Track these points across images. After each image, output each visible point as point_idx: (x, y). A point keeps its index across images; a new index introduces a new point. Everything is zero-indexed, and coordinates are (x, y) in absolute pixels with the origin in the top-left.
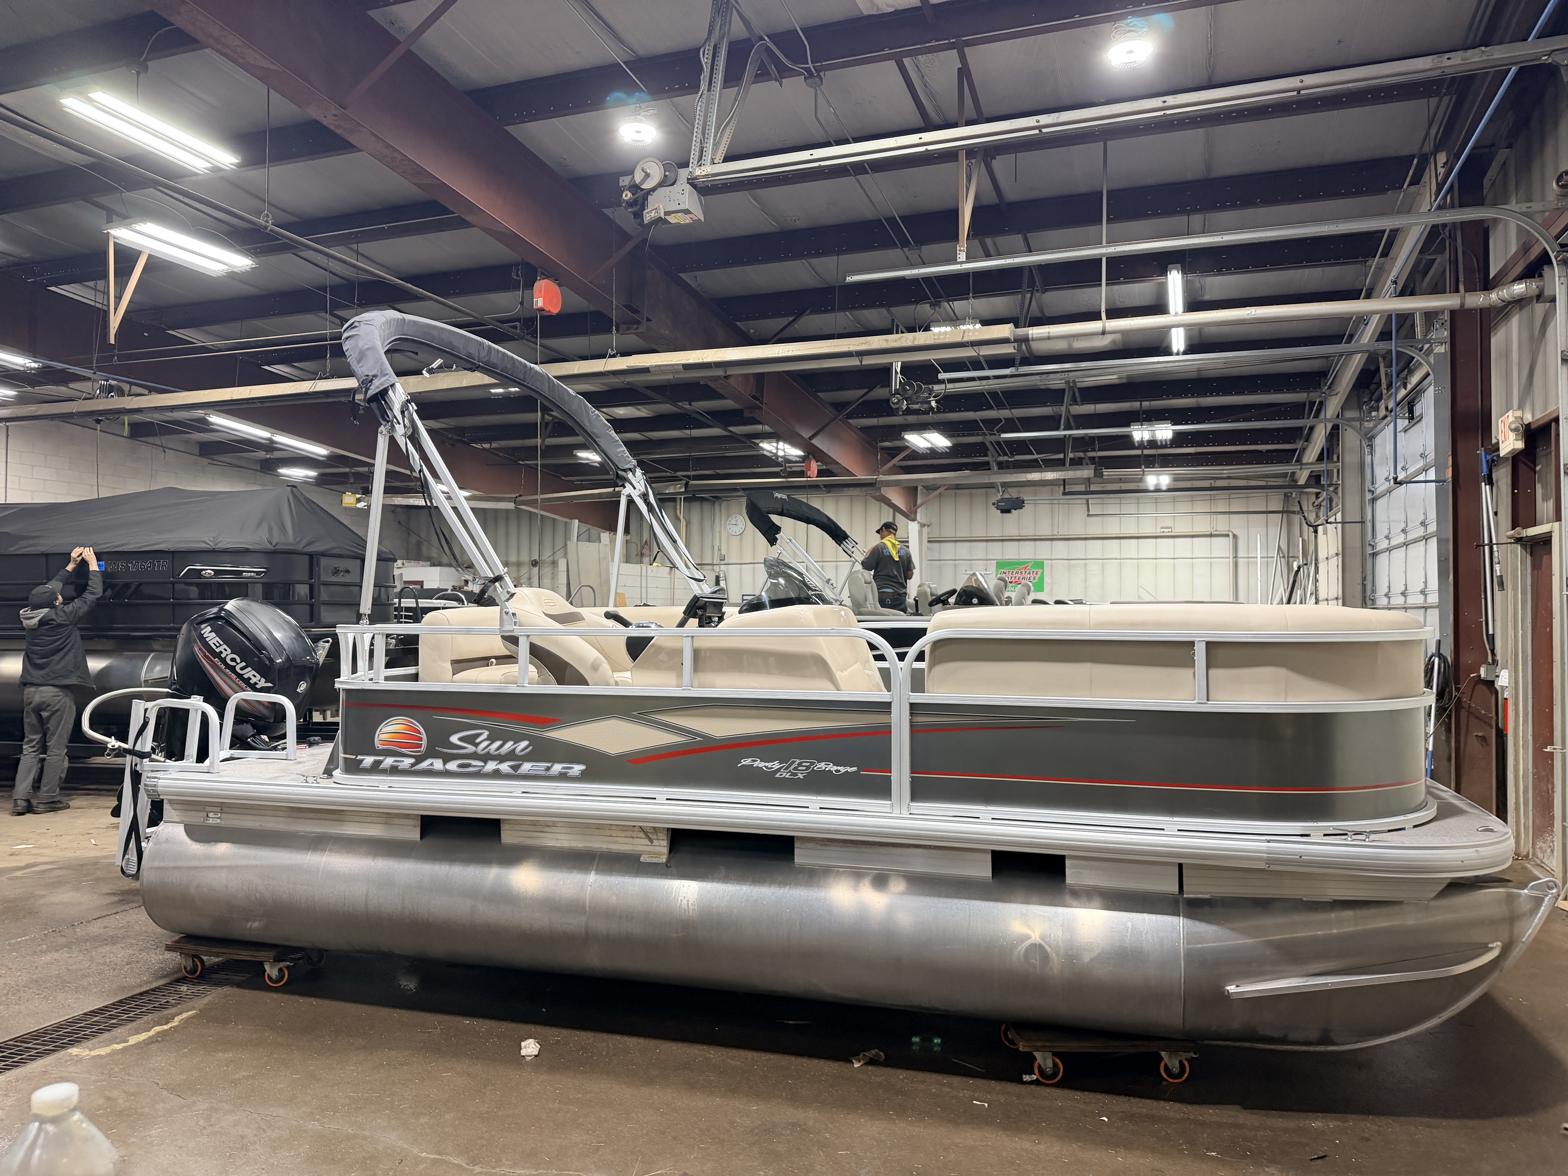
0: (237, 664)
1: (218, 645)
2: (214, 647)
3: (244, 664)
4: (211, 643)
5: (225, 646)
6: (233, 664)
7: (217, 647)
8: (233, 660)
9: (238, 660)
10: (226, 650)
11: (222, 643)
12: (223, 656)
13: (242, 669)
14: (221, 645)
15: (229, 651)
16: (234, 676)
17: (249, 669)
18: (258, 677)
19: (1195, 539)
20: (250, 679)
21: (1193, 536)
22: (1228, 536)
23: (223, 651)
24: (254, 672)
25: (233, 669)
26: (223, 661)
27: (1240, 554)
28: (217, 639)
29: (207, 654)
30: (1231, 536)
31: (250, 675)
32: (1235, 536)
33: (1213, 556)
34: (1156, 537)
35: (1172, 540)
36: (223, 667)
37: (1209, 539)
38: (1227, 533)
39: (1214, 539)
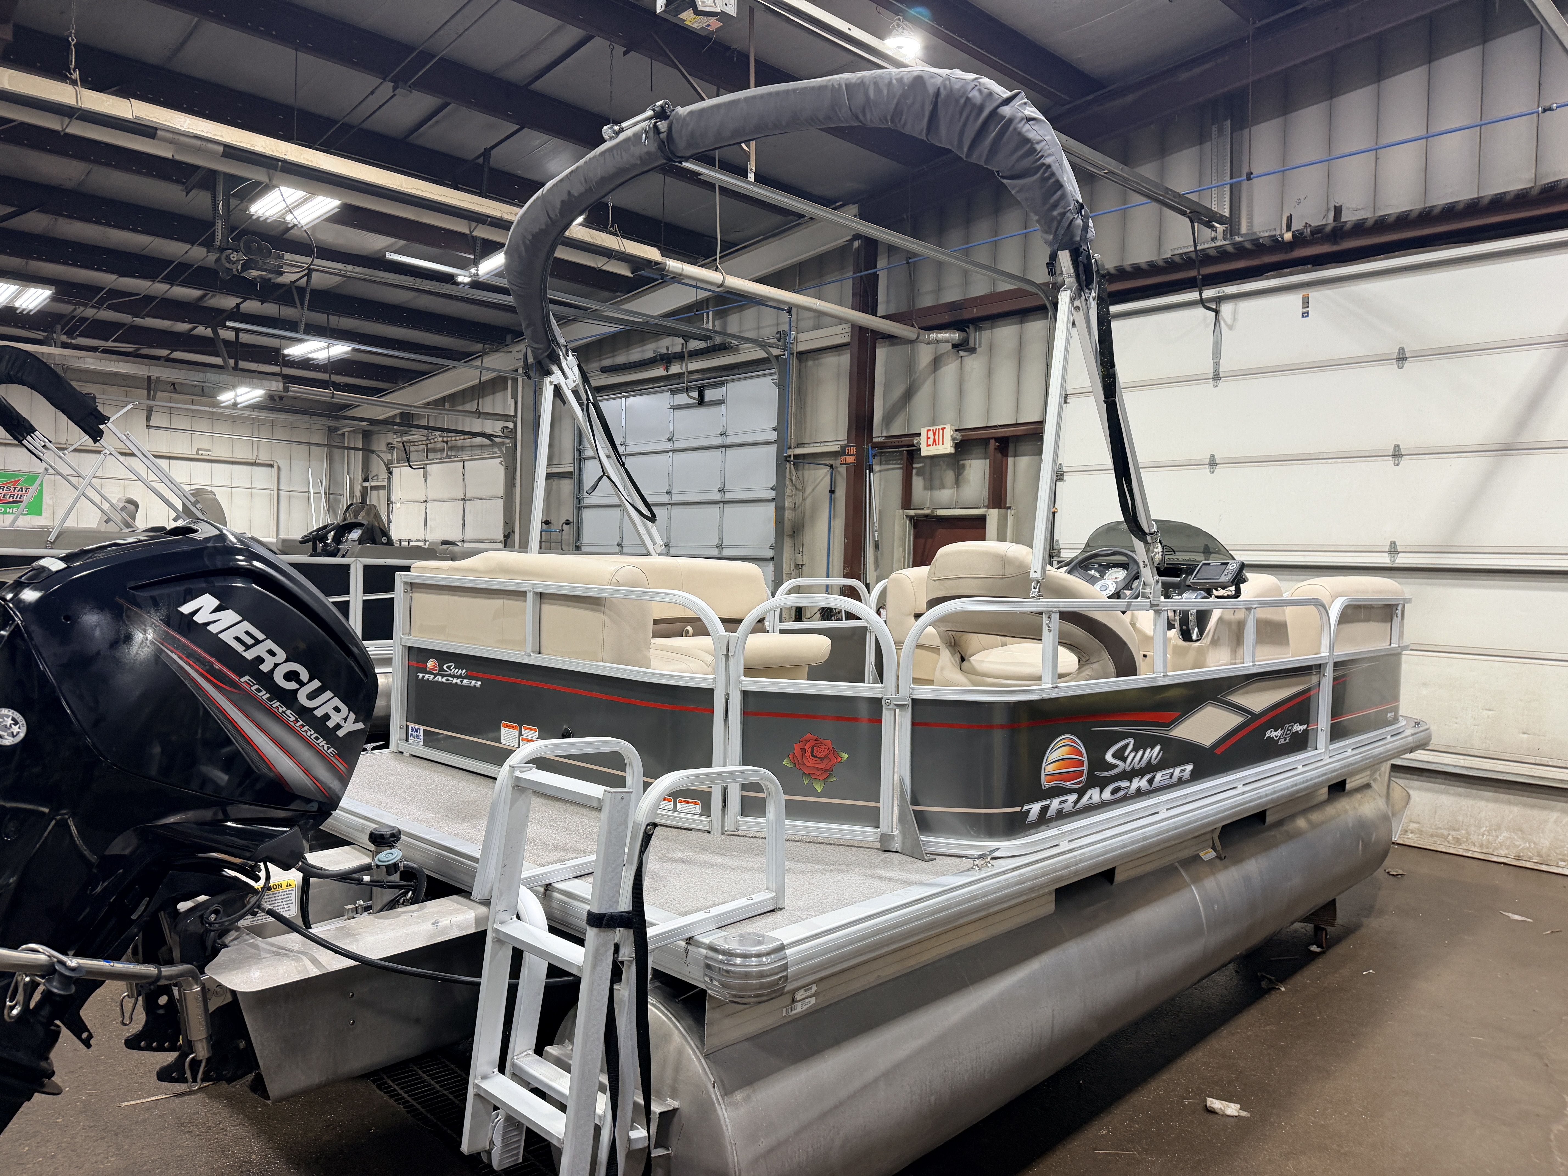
0: (302, 684)
1: (250, 641)
2: (239, 648)
3: (316, 684)
4: (227, 637)
5: (270, 644)
6: (292, 686)
7: (248, 647)
8: (291, 676)
9: (304, 675)
10: (271, 653)
11: (260, 636)
12: (265, 668)
13: (311, 696)
14: (257, 642)
15: (281, 655)
16: (290, 716)
17: (328, 694)
18: (344, 709)
19: (235, 466)
20: (327, 717)
21: (233, 463)
22: (271, 466)
23: (266, 656)
24: (337, 702)
25: (289, 698)
26: (266, 680)
27: (282, 488)
28: (246, 626)
29: (217, 666)
30: (276, 467)
31: (328, 709)
32: (279, 467)
33: (254, 486)
34: (191, 460)
35: (210, 464)
36: (264, 695)
37: (249, 468)
38: (272, 463)
39: (255, 468)
